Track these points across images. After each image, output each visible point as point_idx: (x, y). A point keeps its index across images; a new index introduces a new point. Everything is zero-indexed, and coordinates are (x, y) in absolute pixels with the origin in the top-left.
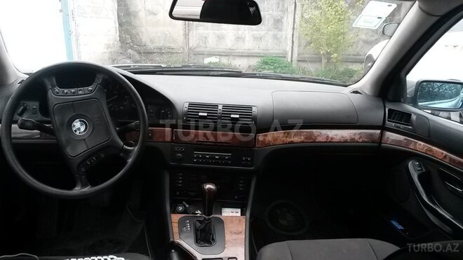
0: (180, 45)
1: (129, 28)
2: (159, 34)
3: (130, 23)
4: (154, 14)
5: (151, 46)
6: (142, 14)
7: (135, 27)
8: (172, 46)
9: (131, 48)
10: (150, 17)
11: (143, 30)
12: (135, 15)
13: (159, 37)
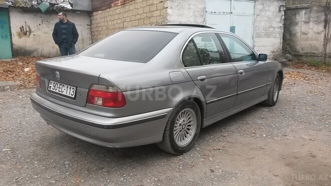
0: (320, 51)
1: (290, 42)
2: (307, 45)
3: (290, 40)
4: (306, 34)
5: (301, 52)
6: (299, 34)
7: (293, 42)
8: (315, 52)
9: (290, 53)
10: (304, 36)
11: (298, 43)
12: (295, 35)
13: (307, 47)
